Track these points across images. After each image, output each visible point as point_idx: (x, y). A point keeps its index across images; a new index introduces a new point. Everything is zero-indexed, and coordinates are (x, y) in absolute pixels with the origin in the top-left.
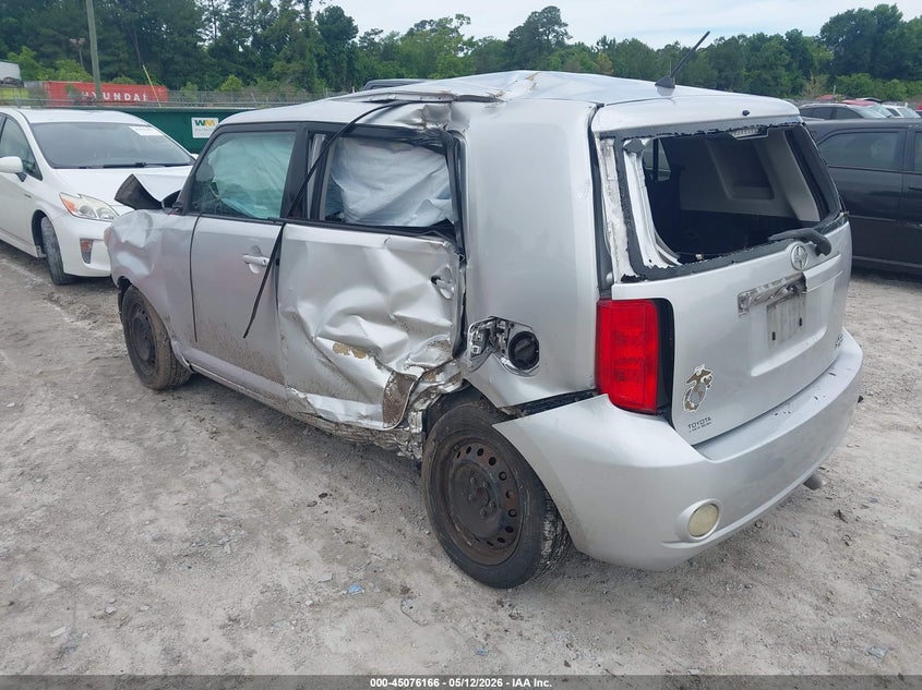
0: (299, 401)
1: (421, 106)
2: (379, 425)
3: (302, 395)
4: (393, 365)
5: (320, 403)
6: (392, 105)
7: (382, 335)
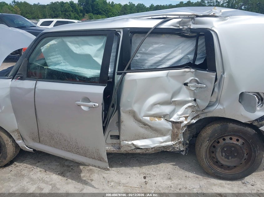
0: (128, 146)
1: (180, 20)
2: (170, 143)
3: (130, 143)
4: (172, 119)
5: (140, 143)
6: (166, 20)
7: (167, 109)
